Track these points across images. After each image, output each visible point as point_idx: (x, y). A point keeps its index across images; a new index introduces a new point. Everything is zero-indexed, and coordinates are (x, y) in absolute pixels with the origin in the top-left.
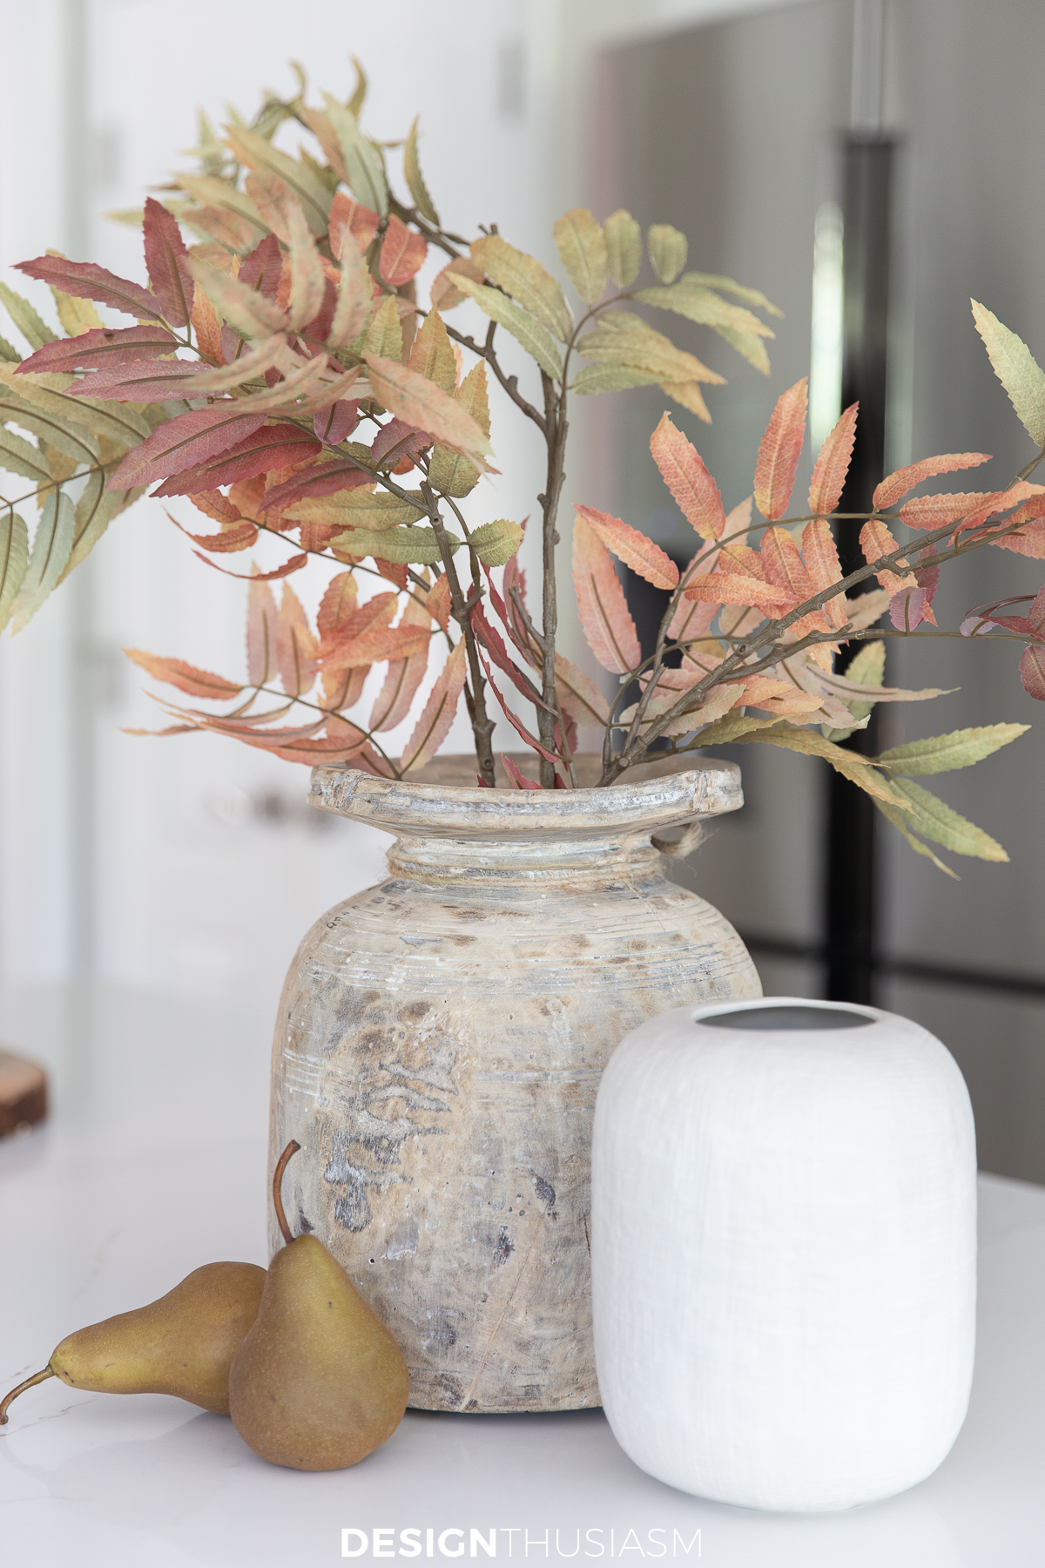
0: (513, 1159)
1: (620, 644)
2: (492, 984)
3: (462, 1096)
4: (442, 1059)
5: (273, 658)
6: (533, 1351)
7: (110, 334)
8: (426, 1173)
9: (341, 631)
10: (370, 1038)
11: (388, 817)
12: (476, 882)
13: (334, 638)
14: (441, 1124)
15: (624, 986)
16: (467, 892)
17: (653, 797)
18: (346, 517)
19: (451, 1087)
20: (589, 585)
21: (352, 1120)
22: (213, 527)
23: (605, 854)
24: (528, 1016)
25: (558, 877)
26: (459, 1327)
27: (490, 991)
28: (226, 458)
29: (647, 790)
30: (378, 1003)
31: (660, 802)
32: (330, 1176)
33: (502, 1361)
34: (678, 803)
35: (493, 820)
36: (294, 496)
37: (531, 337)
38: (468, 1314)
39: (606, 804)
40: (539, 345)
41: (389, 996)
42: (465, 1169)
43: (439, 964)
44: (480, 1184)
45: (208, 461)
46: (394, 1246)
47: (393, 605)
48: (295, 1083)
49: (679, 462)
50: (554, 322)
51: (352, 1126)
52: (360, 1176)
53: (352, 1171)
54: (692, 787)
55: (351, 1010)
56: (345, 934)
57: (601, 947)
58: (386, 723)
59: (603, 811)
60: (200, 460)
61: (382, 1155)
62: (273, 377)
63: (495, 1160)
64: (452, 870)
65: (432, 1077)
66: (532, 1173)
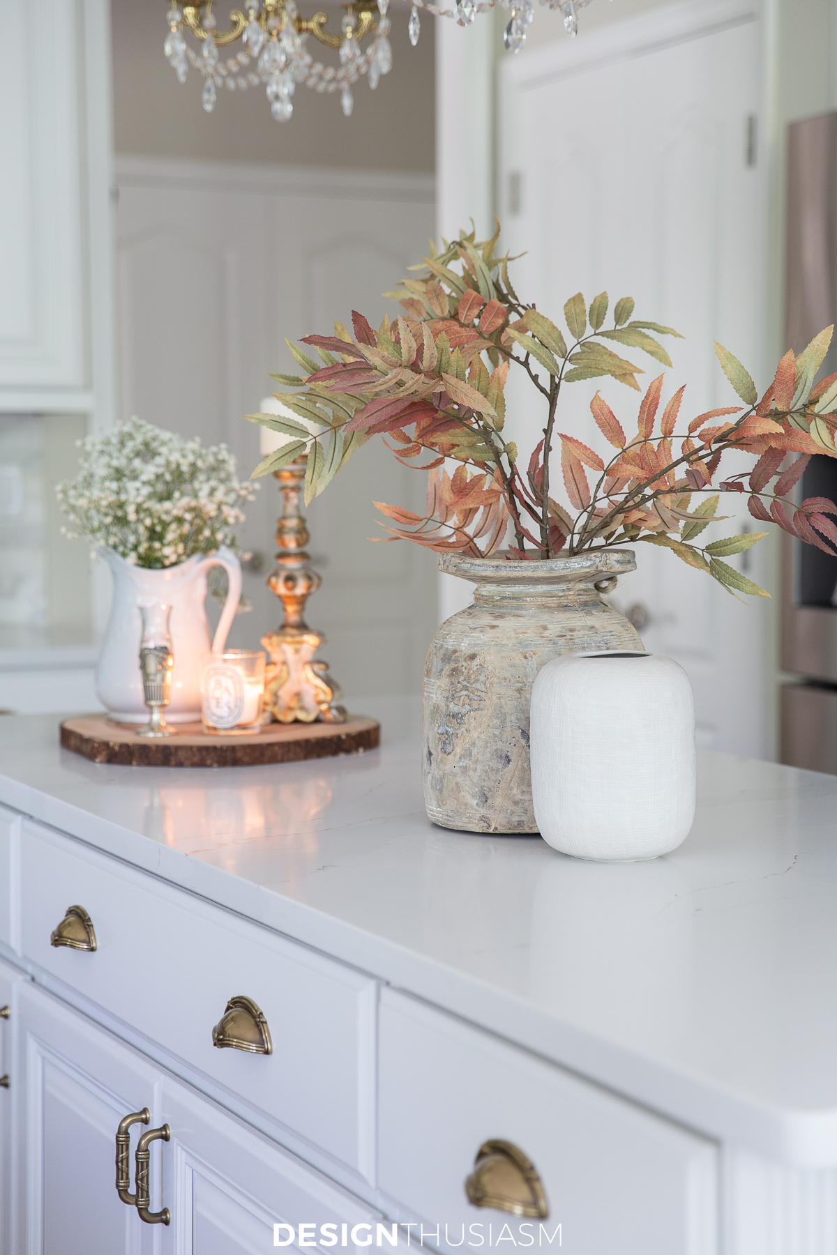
0: (511, 721)
1: (582, 497)
2: (503, 645)
3: (490, 693)
4: (482, 678)
5: (437, 505)
6: (520, 805)
7: (345, 365)
8: (475, 728)
9: (461, 492)
10: (455, 670)
11: (462, 573)
12: (505, 603)
13: (458, 496)
14: (481, 706)
15: (562, 647)
16: (500, 607)
17: (576, 564)
18: (456, 441)
19: (485, 690)
20: (569, 471)
21: (447, 706)
22: (402, 446)
23: (564, 591)
24: (518, 659)
25: (541, 601)
26: (489, 795)
27: (503, 649)
28: (398, 416)
29: (573, 560)
30: (457, 654)
31: (580, 566)
32: (439, 731)
33: (507, 810)
34: (589, 567)
35: (503, 573)
36: (433, 432)
37: (544, 356)
38: (492, 789)
39: (554, 566)
40: (547, 360)
41: (461, 651)
42: (491, 726)
43: (482, 637)
44: (497, 732)
45: (390, 418)
46: (463, 760)
47: (484, 480)
48: (427, 692)
49: (602, 413)
50: (557, 349)
51: (448, 709)
52: (451, 731)
53: (448, 729)
54: (598, 560)
55: (447, 658)
56: (449, 626)
57: (554, 630)
58: (480, 534)
59: (552, 569)
60: (386, 418)
61: (459, 721)
62: (400, 384)
63: (503, 722)
64: (495, 598)
65: (478, 686)
66: (519, 727)
